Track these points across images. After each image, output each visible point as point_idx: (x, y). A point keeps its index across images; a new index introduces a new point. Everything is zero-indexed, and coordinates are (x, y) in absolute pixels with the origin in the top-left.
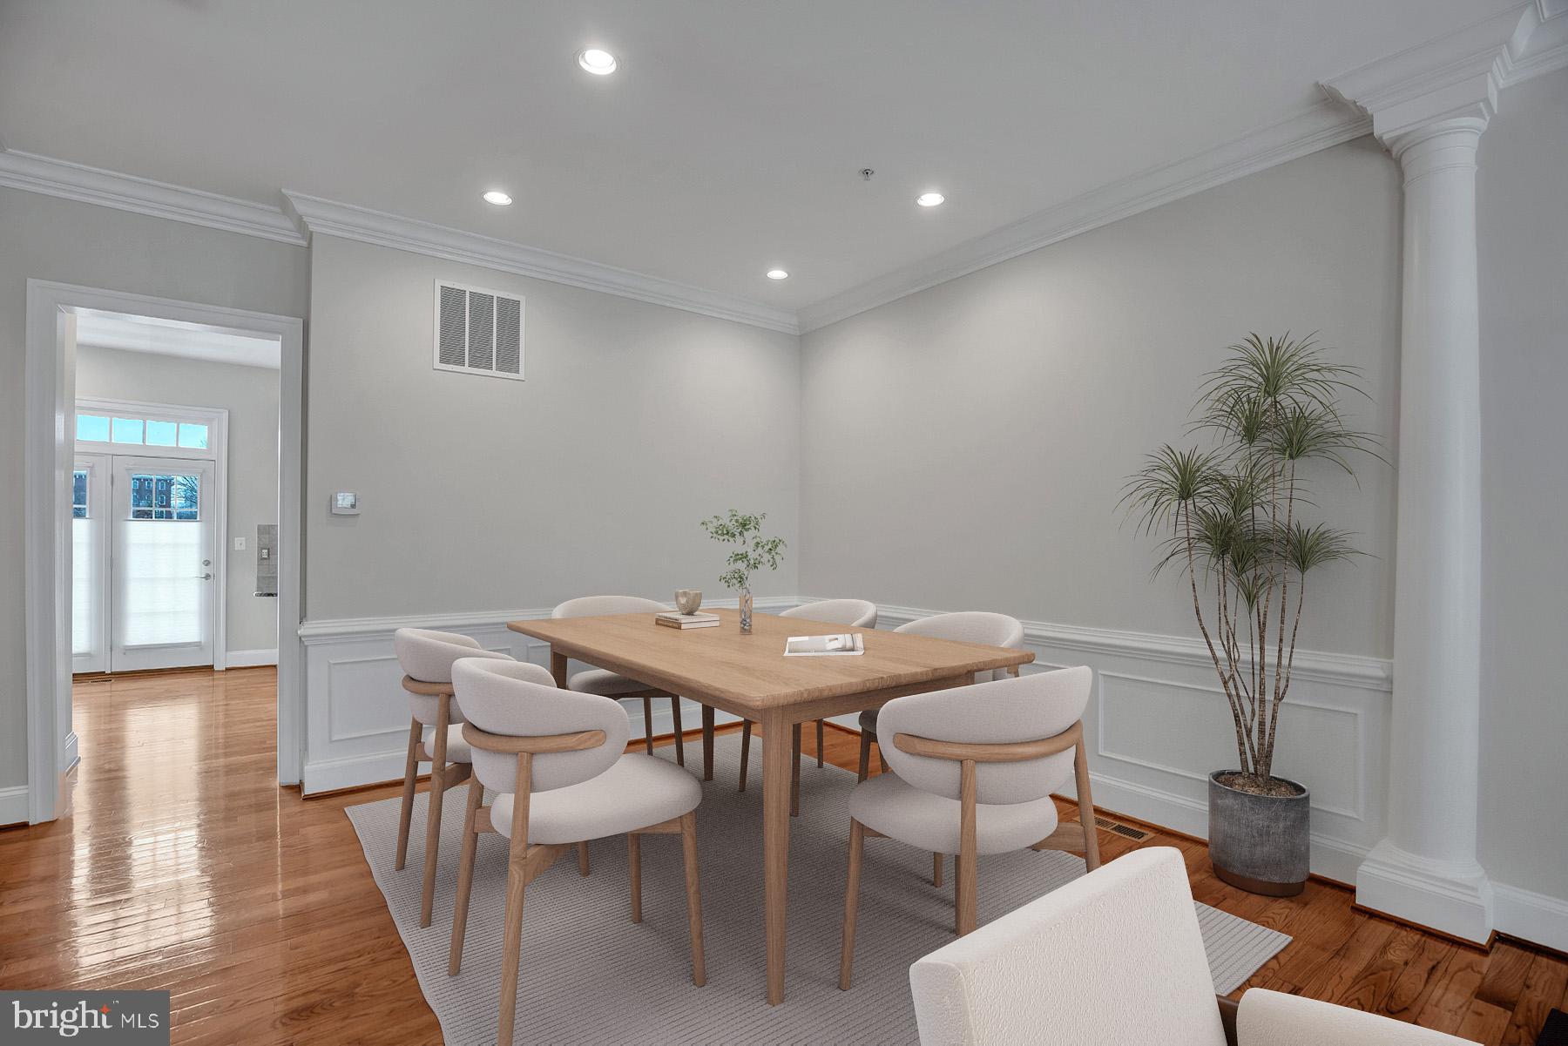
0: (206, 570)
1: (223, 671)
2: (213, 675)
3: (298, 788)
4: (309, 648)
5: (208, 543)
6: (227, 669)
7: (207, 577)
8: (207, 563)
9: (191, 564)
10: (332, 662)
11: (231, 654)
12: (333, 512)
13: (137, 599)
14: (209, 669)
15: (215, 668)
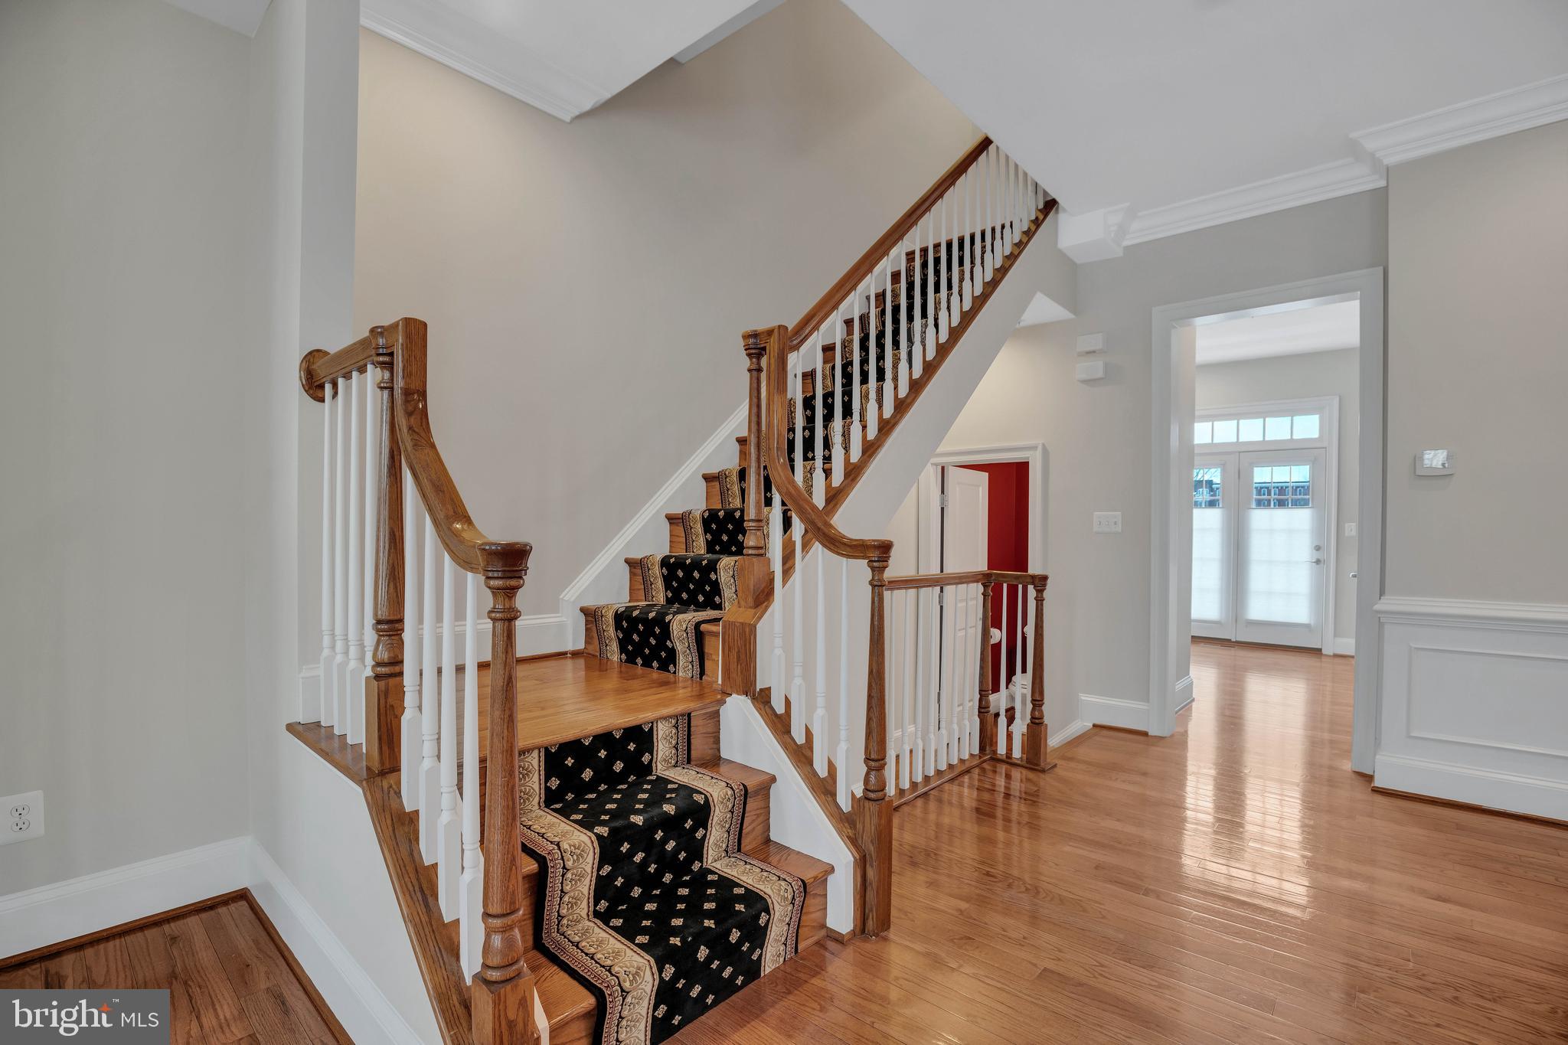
0: (1317, 555)
1: (1330, 656)
2: (1321, 658)
3: (1369, 778)
4: (1386, 626)
5: (1319, 528)
6: (1336, 656)
7: (1318, 562)
8: (1318, 548)
9: (1302, 550)
10: (1414, 646)
11: (1339, 640)
12: (1417, 473)
13: (1258, 578)
14: (1317, 652)
15: (1324, 652)
